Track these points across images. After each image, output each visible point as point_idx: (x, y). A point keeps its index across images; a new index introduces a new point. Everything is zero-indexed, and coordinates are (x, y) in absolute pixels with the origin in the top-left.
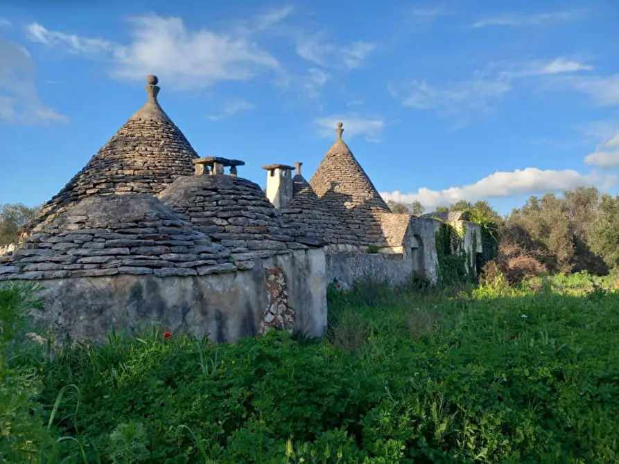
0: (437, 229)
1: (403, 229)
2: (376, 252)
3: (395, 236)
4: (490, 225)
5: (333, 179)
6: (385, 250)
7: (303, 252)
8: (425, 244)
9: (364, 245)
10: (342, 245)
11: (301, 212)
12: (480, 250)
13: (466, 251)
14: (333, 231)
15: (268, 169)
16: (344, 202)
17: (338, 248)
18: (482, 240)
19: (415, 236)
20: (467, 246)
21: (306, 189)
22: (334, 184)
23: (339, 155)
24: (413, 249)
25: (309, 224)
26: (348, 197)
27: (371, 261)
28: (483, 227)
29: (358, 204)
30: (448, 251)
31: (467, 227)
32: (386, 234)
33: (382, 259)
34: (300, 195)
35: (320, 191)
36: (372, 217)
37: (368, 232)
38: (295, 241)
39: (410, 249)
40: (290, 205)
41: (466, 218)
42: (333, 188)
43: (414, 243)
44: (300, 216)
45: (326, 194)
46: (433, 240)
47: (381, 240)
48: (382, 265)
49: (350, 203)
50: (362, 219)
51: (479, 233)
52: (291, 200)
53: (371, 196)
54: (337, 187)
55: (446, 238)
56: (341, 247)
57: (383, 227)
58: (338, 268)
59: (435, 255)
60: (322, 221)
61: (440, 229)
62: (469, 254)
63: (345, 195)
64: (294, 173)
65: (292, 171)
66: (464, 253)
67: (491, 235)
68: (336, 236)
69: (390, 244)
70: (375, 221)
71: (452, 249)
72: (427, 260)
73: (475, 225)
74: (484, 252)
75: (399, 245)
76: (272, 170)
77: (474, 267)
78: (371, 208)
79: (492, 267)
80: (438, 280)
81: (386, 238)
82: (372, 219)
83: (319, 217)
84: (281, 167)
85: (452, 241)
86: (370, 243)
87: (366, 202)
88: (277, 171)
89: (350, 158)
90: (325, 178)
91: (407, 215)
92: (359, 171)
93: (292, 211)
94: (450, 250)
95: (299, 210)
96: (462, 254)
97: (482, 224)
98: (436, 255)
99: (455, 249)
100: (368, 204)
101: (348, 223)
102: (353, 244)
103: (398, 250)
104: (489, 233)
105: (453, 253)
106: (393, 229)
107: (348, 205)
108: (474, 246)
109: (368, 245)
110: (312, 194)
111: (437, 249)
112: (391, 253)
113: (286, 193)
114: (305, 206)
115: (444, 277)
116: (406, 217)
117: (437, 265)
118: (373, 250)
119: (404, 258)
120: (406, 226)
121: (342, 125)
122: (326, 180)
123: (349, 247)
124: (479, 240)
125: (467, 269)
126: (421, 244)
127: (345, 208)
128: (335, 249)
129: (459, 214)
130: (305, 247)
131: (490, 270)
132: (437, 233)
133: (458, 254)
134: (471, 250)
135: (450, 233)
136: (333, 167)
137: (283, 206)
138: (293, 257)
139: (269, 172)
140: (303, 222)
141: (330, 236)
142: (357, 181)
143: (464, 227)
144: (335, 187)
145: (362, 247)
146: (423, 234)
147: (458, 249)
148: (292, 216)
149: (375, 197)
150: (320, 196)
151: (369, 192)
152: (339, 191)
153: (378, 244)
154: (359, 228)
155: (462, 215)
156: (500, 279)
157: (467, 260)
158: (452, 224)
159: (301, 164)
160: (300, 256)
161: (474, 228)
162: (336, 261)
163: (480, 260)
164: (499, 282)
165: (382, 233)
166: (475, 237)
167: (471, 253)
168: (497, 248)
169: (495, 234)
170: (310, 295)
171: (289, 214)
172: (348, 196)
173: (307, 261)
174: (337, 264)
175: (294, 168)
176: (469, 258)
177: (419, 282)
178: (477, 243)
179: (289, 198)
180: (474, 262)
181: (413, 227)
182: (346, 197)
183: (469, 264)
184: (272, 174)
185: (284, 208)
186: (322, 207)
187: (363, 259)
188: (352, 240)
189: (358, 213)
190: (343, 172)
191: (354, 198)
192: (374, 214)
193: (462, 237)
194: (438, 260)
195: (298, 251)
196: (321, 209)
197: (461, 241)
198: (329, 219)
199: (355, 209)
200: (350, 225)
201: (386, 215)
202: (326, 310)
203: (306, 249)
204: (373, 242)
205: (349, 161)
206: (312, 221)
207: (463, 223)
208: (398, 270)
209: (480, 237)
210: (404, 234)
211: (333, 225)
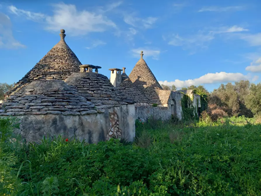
0: (182, 97)
1: (168, 97)
2: (156, 106)
3: (164, 100)
4: (204, 96)
5: (139, 75)
6: (160, 106)
7: (126, 106)
8: (177, 103)
9: (151, 103)
10: (142, 103)
11: (125, 89)
12: (200, 106)
14: (138, 97)
15: (111, 70)
16: (143, 85)
17: (140, 104)
18: (201, 102)
19: (173, 100)
20: (194, 105)
21: (127, 79)
22: (139, 77)
23: (141, 65)
24: (172, 105)
25: (128, 94)
26: (145, 83)
27: (154, 110)
28: (201, 97)
29: (149, 86)
30: (186, 107)
31: (195, 96)
32: (160, 99)
33: (159, 109)
34: (125, 81)
35: (133, 80)
36: (155, 91)
37: (153, 98)
38: (122, 101)
39: (171, 105)
40: (120, 85)
41: (194, 92)
42: (138, 79)
43: (172, 103)
44: (124, 90)
45: (135, 81)
46: (180, 102)
47: (158, 101)
48: (159, 112)
49: (145, 85)
50: (151, 92)
52: (121, 83)
53: (155, 82)
54: (140, 78)
55: (186, 101)
56: (142, 104)
57: (159, 96)
58: (140, 113)
59: (181, 108)
60: (134, 93)
61: (183, 97)
64: (122, 72)
65: (121, 71)
66: (193, 108)
68: (140, 99)
69: (162, 103)
70: (156, 93)
72: (178, 110)
73: (198, 95)
74: (201, 107)
75: (166, 103)
77: (197, 113)
78: (155, 87)
79: (205, 113)
80: (182, 118)
83: (132, 91)
84: (117, 70)
85: (188, 102)
86: (154, 103)
87: (152, 85)
88: (115, 71)
89: (146, 66)
90: (135, 74)
91: (170, 91)
92: (149, 72)
93: (121, 88)
94: (187, 106)
95: (123, 88)
96: (192, 108)
97: (201, 95)
99: (190, 105)
100: (153, 86)
101: (145, 94)
102: (147, 103)
103: (166, 105)
104: (204, 99)
105: (188, 107)
106: (164, 97)
107: (145, 86)
108: (198, 104)
110: (129, 81)
111: (182, 105)
112: (163, 107)
113: (119, 81)
114: (126, 86)
115: (185, 117)
116: (169, 92)
117: (182, 112)
118: (155, 106)
119: (168, 109)
120: (169, 95)
121: (143, 52)
122: (136, 75)
123: (145, 104)
124: (199, 102)
125: (194, 114)
126: (175, 103)
127: (144, 88)
128: (139, 104)
129: (191, 91)
130: (127, 103)
131: (204, 115)
132: (182, 98)
133: (191, 108)
134: (196, 106)
135: (187, 99)
136: (139, 70)
138: (121, 108)
139: (112, 72)
140: (126, 93)
141: (137, 99)
142: (149, 76)
143: (193, 96)
145: (150, 104)
146: (176, 100)
147: (191, 106)
148: (122, 90)
150: (133, 82)
151: (154, 81)
152: (141, 80)
153: (157, 103)
154: (149, 96)
156: (208, 118)
158: (188, 95)
159: (125, 68)
160: (124, 107)
161: (197, 97)
162: (140, 109)
163: (200, 110)
164: (207, 120)
165: (159, 98)
166: (198, 101)
168: (207, 106)
169: (206, 99)
170: (128, 124)
172: (145, 82)
173: (127, 109)
174: (140, 111)
176: (195, 109)
177: (174, 119)
179: (120, 83)
180: (197, 111)
181: (172, 96)
182: (144, 83)
183: (195, 112)
184: (113, 73)
185: (118, 87)
186: (134, 87)
187: (151, 109)
188: (146, 101)
189: (149, 90)
190: (143, 72)
191: (147, 83)
192: (155, 90)
193: (192, 100)
194: (182, 110)
195: (124, 105)
196: (133, 88)
197: (192, 102)
198: (137, 92)
199: (148, 88)
200: (145, 95)
201: (161, 91)
202: (135, 130)
203: (127, 105)
204: (155, 102)
205: (146, 68)
206: (129, 93)
207: (193, 95)
208: (166, 114)
209: (200, 100)
210: (168, 99)
211: (139, 94)
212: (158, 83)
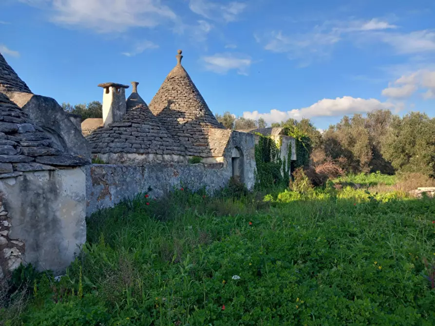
0: (257, 142)
1: (225, 142)
2: (198, 162)
3: (218, 148)
4: (304, 138)
5: (170, 98)
6: (210, 160)
8: (245, 154)
9: (190, 155)
10: (169, 156)
11: (130, 126)
12: (294, 158)
13: (282, 159)
14: (160, 143)
15: (104, 87)
16: (177, 118)
17: (163, 158)
18: (297, 150)
19: (236, 147)
20: (283, 156)
21: (140, 105)
22: (170, 102)
23: (177, 77)
24: (233, 159)
25: (137, 137)
26: (181, 114)
27: (190, 170)
28: (297, 140)
29: (190, 120)
30: (267, 160)
31: (284, 140)
32: (211, 146)
33: (203, 168)
34: (133, 110)
35: (156, 109)
36: (201, 131)
37: (195, 144)
38: (34, 161)
39: (231, 159)
40: (122, 118)
41: (285, 133)
42: (169, 106)
43: (235, 153)
44: (129, 129)
45: (163, 110)
46: (253, 151)
47: (206, 151)
48: (201, 173)
49: (182, 119)
50: (192, 133)
51: (294, 145)
52: (124, 115)
53: (202, 113)
54: (173, 105)
55: (265, 149)
56: (167, 157)
57: (209, 140)
59: (254, 163)
60: (149, 135)
61: (259, 142)
62: (285, 162)
63: (179, 112)
65: (126, 90)
66: (280, 161)
67: (304, 147)
68: (161, 147)
69: (213, 155)
70: (202, 135)
71: (271, 157)
72: (246, 167)
73: (291, 138)
74: (297, 160)
75: (220, 155)
76: (107, 88)
77: (288, 171)
78: (201, 123)
79: (301, 172)
80: (256, 184)
81: (211, 150)
82: (201, 133)
83: (147, 130)
84: (117, 86)
85: (271, 151)
86: (196, 154)
87: (197, 118)
88: (111, 89)
89: (187, 81)
90: (164, 96)
91: (230, 130)
92: (193, 92)
93: (122, 125)
95: (129, 124)
96: (278, 161)
97: (297, 138)
98: (255, 163)
99: (274, 156)
100: (198, 120)
101: (179, 136)
102: (180, 155)
103: (220, 159)
104: (302, 145)
105: (272, 160)
106: (218, 140)
107: (181, 121)
108: (290, 155)
109: (194, 155)
110: (145, 109)
111: (256, 158)
112: (214, 162)
113: (119, 109)
114: (135, 120)
115: (261, 181)
116: (229, 132)
117: (255, 172)
118: (196, 161)
119: (225, 166)
120: (228, 139)
121: (181, 53)
122: (164, 98)
123: (176, 158)
124: (294, 150)
125: (282, 174)
126: (242, 155)
127: (178, 123)
128: (161, 159)
129: (280, 130)
131: (297, 175)
132: (256, 145)
133: (275, 162)
134: (287, 158)
135: (270, 144)
136: (171, 87)
137: (116, 120)
138: (25, 180)
139: (105, 90)
140: (131, 135)
141: (156, 148)
142: (191, 101)
143: (281, 140)
144: (171, 105)
145: (188, 157)
146: (244, 146)
147: (276, 158)
148: (121, 129)
149: (205, 114)
150: (155, 113)
151: (201, 110)
152: (174, 108)
153: (204, 155)
154: (188, 140)
155: (282, 130)
156: (305, 183)
157: (282, 167)
158: (272, 138)
159: (137, 84)
160: (40, 179)
161: (290, 141)
162: (152, 170)
163: (293, 165)
164: (304, 186)
165: (208, 145)
166: (290, 148)
167: (287, 161)
168: (309, 157)
169: (307, 145)
171: (119, 127)
172: (181, 113)
174: (153, 175)
175: (127, 87)
176: (284, 165)
177: (236, 189)
178: (292, 153)
179: (122, 113)
180: (288, 168)
181: (234, 140)
182: (180, 114)
183: (284, 169)
184: (108, 92)
185: (117, 122)
186: (152, 122)
187: (182, 169)
188: (178, 151)
189: (189, 128)
190: (179, 92)
191: (187, 115)
192: (202, 129)
193: (279, 148)
194: (257, 167)
195: (36, 174)
196: (151, 123)
197: (278, 152)
198: (158, 133)
199: (186, 125)
200: (180, 138)
201: (213, 130)
203: (50, 170)
204: (199, 153)
205: (185, 84)
206: (139, 134)
207: (281, 137)
208: (218, 177)
209: (295, 148)
210: (225, 146)
211: (161, 138)
212: (211, 115)
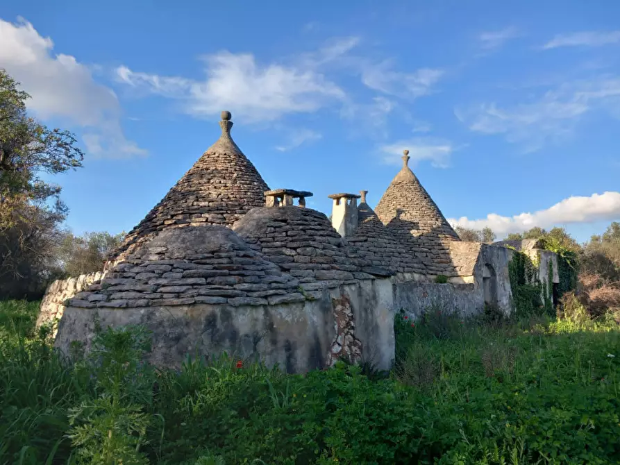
0: (510, 258)
1: (474, 257)
2: (445, 282)
3: (465, 265)
4: (567, 253)
5: (399, 207)
6: (455, 280)
7: (370, 282)
8: (497, 274)
9: (432, 274)
10: (409, 274)
11: (366, 241)
12: (556, 280)
13: (542, 281)
14: (399, 259)
15: (334, 198)
16: (410, 230)
17: (404, 277)
18: (559, 269)
19: (487, 265)
20: (543, 276)
21: (372, 217)
22: (399, 212)
23: (405, 182)
24: (485, 279)
25: (375, 252)
26: (415, 225)
27: (439, 291)
28: (559, 256)
29: (425, 231)
30: (522, 282)
31: (543, 256)
32: (455, 263)
33: (452, 289)
34: (365, 223)
35: (385, 219)
36: (440, 245)
37: (436, 261)
38: (361, 271)
39: (482, 279)
40: (355, 233)
41: (541, 246)
42: (398, 215)
43: (486, 272)
44: (366, 244)
45: (391, 222)
46: (507, 270)
47: (449, 269)
48: (451, 295)
49: (416, 231)
50: (430, 247)
51: (555, 263)
52: (356, 229)
53: (439, 223)
54: (403, 215)
55: (520, 266)
56: (408, 276)
57: (452, 256)
58: (405, 298)
59: (508, 286)
60: (387, 250)
61: (513, 258)
62: (545, 285)
63: (411, 223)
64: (359, 202)
65: (358, 200)
66: (540, 284)
67: (568, 265)
68: (402, 264)
69: (459, 273)
70: (443, 249)
71: (527, 279)
72: (500, 290)
73: (550, 253)
74: (561, 283)
75: (469, 274)
76: (338, 199)
77: (550, 298)
78: (439, 236)
79: (571, 298)
80: (512, 312)
81: (455, 267)
82: (440, 247)
83: (384, 244)
84: (347, 196)
85: (526, 270)
86: (439, 273)
87: (433, 230)
88: (343, 200)
89: (416, 185)
90: (390, 205)
91: (478, 243)
92: (425, 198)
93: (357, 239)
94: (524, 280)
95: (364, 238)
96: (537, 284)
97: (559, 252)
98: (510, 285)
99: (530, 277)
100: (435, 233)
101: (415, 251)
102: (421, 273)
103: (469, 279)
104: (566, 262)
105: (527, 283)
106: (463, 258)
107: (415, 233)
108: (551, 275)
109: (436, 274)
110: (377, 222)
111: (510, 279)
112: (461, 282)
113: (351, 222)
114: (369, 234)
115: (518, 308)
116: (477, 246)
117: (510, 296)
118: (442, 280)
119: (475, 288)
120: (477, 254)
121: (408, 153)
122: (392, 207)
123: (416, 276)
124: (555, 270)
125: (543, 301)
126: (493, 274)
127: (412, 236)
128: (402, 277)
129: (533, 242)
130: (372, 277)
131: (568, 301)
132: (510, 262)
133: (533, 284)
134: (547, 280)
135: (524, 262)
136: (399, 194)
137: (348, 234)
138: (360, 288)
139: (335, 201)
140: (369, 251)
141: (396, 265)
142: (424, 209)
143: (539, 256)
144: (401, 215)
145: (429, 276)
146: (496, 263)
147: (533, 280)
148: (358, 244)
149: (442, 224)
150: (385, 223)
151: (437, 220)
152: (405, 219)
153: (447, 274)
154: (427, 256)
155: (537, 243)
156: (580, 312)
157: (543, 290)
158: (526, 253)
159: (366, 192)
160: (367, 286)
161: (549, 257)
162: (403, 290)
163: (557, 291)
164: (579, 316)
165: (451, 262)
166: (551, 266)
167: (547, 283)
168: (576, 278)
169: (573, 263)
170: (377, 326)
171: (354, 242)
172: (414, 223)
173: (374, 291)
174: (404, 295)
175: (359, 197)
176: (545, 287)
177: (491, 313)
178: (554, 274)
179: (354, 226)
180: (550, 294)
181: (484, 255)
182: (412, 225)
183: (545, 295)
184: (338, 203)
185: (349, 236)
186: (387, 235)
187: (431, 289)
188: (419, 268)
189: (425, 241)
190: (409, 199)
191: (421, 225)
192: (442, 242)
193: (537, 266)
194: (512, 291)
195: (365, 282)
196: (386, 237)
197: (536, 271)
198: (396, 248)
199: (422, 237)
200: (416, 254)
201: (455, 243)
202: (394, 342)
203: (373, 280)
204: (442, 271)
205: (415, 189)
206: (377, 250)
207: (538, 252)
208: (470, 301)
209: (556, 266)
210: (475, 263)
211: (400, 253)
212: (447, 224)
